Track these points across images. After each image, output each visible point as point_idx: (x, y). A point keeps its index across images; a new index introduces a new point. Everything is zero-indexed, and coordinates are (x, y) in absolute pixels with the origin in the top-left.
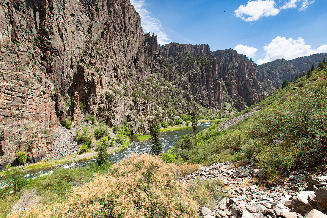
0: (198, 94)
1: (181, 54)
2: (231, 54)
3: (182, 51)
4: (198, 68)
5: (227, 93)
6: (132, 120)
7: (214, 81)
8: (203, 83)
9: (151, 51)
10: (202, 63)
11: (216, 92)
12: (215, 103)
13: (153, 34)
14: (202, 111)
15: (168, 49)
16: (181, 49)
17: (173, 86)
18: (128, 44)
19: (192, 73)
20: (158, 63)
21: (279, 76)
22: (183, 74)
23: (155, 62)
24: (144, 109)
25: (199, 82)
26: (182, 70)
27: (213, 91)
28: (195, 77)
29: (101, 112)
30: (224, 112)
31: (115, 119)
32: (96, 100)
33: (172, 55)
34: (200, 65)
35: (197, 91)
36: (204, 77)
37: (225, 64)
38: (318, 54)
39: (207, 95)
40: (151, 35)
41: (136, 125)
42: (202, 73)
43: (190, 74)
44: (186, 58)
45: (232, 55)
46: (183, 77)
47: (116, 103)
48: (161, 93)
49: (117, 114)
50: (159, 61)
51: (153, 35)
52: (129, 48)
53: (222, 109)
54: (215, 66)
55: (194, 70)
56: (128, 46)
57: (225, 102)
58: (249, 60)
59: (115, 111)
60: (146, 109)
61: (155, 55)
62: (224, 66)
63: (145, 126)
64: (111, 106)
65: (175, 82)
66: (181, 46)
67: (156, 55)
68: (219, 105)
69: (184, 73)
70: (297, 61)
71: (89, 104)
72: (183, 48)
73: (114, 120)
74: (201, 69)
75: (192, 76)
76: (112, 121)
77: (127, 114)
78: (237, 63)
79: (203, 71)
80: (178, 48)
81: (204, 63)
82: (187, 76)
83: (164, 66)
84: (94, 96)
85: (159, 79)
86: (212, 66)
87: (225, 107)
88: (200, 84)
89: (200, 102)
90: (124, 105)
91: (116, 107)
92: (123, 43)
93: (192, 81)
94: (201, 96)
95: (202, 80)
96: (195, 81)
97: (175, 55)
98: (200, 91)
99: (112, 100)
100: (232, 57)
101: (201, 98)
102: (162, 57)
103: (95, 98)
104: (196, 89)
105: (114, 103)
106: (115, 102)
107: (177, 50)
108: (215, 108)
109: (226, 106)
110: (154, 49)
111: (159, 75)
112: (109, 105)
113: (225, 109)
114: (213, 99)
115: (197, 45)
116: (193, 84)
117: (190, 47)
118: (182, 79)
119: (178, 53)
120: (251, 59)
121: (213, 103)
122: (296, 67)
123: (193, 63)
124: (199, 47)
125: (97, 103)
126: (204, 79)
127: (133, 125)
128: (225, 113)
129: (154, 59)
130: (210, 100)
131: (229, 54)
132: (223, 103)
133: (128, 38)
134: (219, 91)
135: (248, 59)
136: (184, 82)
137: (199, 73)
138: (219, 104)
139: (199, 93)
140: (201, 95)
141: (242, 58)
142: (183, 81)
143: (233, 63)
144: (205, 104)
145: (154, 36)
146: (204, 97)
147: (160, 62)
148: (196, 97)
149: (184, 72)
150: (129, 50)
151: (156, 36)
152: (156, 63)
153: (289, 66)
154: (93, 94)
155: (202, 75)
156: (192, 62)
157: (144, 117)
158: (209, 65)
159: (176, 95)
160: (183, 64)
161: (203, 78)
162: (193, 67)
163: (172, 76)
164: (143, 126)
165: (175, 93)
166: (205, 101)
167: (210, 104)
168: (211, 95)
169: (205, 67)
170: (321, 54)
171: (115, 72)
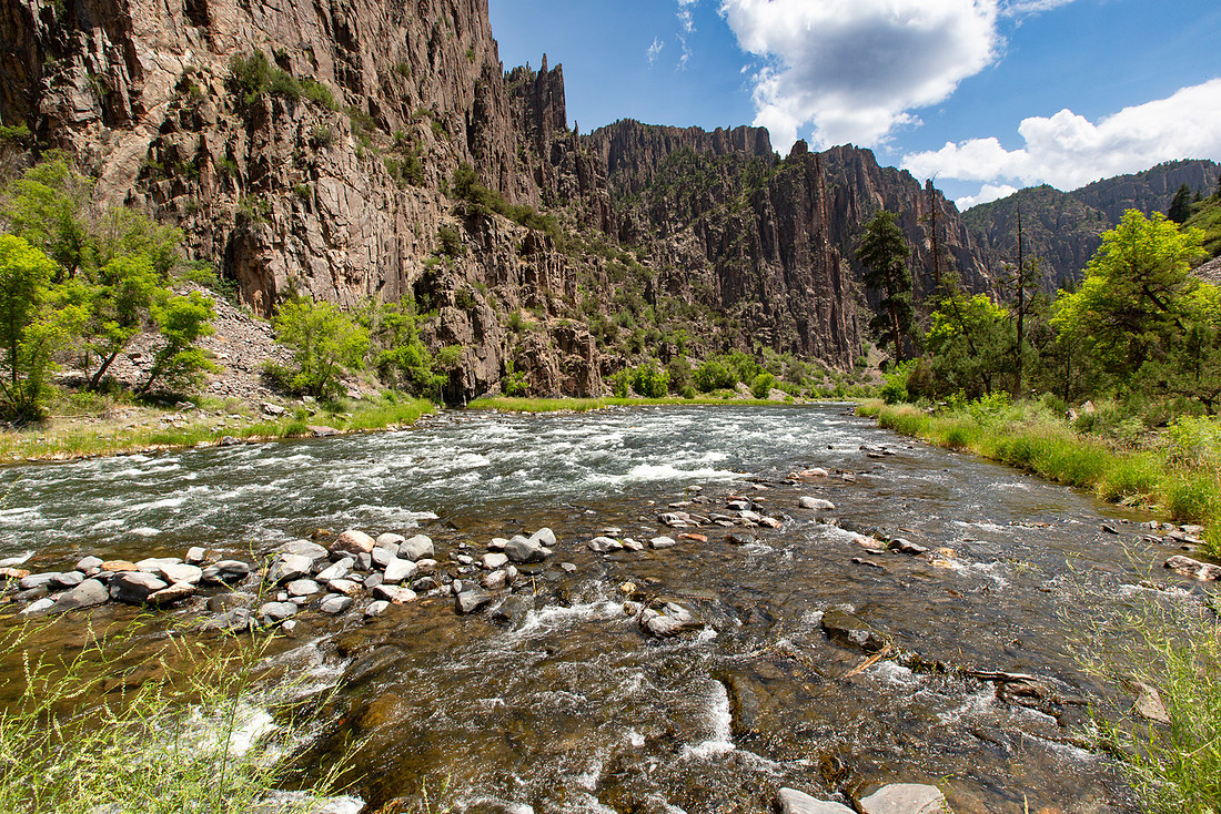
0: (752, 302)
1: (661, 161)
2: (854, 165)
3: (664, 150)
4: (742, 200)
5: (860, 303)
6: (452, 298)
7: (813, 249)
8: (769, 258)
9: (540, 131)
10: (753, 182)
11: (824, 294)
12: (824, 340)
13: (545, 60)
14: (778, 367)
15: (606, 145)
16: (659, 142)
17: (646, 264)
18: (431, 45)
19: (716, 220)
20: (572, 176)
21: (1037, 248)
22: (677, 230)
23: (561, 171)
24: (530, 272)
25: (752, 252)
26: (671, 216)
27: (810, 290)
28: (730, 234)
29: (177, 189)
30: (863, 375)
31: (313, 261)
32: (134, 94)
33: (624, 165)
34: (746, 189)
35: (742, 289)
36: (771, 233)
37: (841, 192)
38: (1174, 164)
39: (789, 304)
40: (536, 68)
41: (479, 333)
42: (763, 215)
43: (707, 225)
44: (681, 169)
45: (858, 166)
46: (678, 240)
47: (315, 146)
48: (600, 269)
49: (326, 228)
50: (576, 166)
51: (544, 67)
52: (437, 60)
53: (851, 363)
54: (814, 185)
55: (723, 209)
56: (434, 52)
57: (861, 340)
58: (923, 187)
59: (311, 201)
60: (543, 275)
61: (556, 147)
62: (841, 197)
63: (542, 356)
64: (268, 151)
65: (650, 251)
66: (658, 133)
67: (562, 145)
68: (839, 349)
69: (680, 225)
70: (1096, 193)
71: (50, 102)
72: (667, 140)
73: (295, 267)
74: (755, 201)
75: (719, 233)
76: (274, 266)
77: (414, 271)
78: (880, 199)
79: (765, 206)
80: (647, 137)
81: (766, 179)
82: (697, 232)
83: (599, 185)
84: (110, 56)
85: (580, 228)
86: (801, 186)
87: (863, 358)
88: (755, 260)
89: (761, 335)
90: (391, 207)
91: (313, 167)
92: (407, 37)
93: (720, 252)
94: (767, 311)
95: (762, 244)
96: (735, 252)
97: (636, 168)
98: (760, 288)
99: (278, 110)
100: (860, 175)
101: (763, 316)
102: (589, 151)
103: (122, 70)
104: (739, 282)
105: (300, 143)
106: (306, 137)
107: (642, 145)
108: (826, 359)
109: (866, 355)
110: (549, 119)
111: (582, 214)
112: (251, 144)
113: (866, 366)
114: (813, 323)
115: (718, 129)
116: (723, 262)
117: (694, 137)
118: (676, 245)
119: (648, 161)
120: (929, 183)
121: (814, 337)
122: (1098, 214)
123: (715, 182)
124: (728, 137)
125: (136, 120)
126: (772, 238)
127: (462, 329)
128: (868, 379)
129: (555, 161)
130: (802, 327)
131: (847, 165)
132: (855, 341)
133: (432, 18)
134: (837, 287)
135: (919, 186)
136: (684, 258)
137: (748, 217)
138: (841, 346)
139: (752, 298)
140: (766, 303)
141: (895, 182)
142: (679, 255)
143: (867, 196)
144: (784, 344)
145: (549, 71)
146: (776, 314)
147: (579, 171)
148: (744, 316)
149: (683, 222)
150: (436, 70)
151: (557, 72)
152: (563, 175)
153: (1074, 211)
154: (100, 37)
155: (762, 224)
156: (713, 178)
157: (529, 314)
158: (789, 183)
159: (667, 289)
160: (673, 193)
161: (767, 234)
162: (720, 199)
163: (635, 230)
164: (532, 356)
165: (660, 283)
166: (784, 328)
167: (805, 342)
168: (803, 305)
169: (773, 191)
170: (1186, 162)
171: (339, 53)
